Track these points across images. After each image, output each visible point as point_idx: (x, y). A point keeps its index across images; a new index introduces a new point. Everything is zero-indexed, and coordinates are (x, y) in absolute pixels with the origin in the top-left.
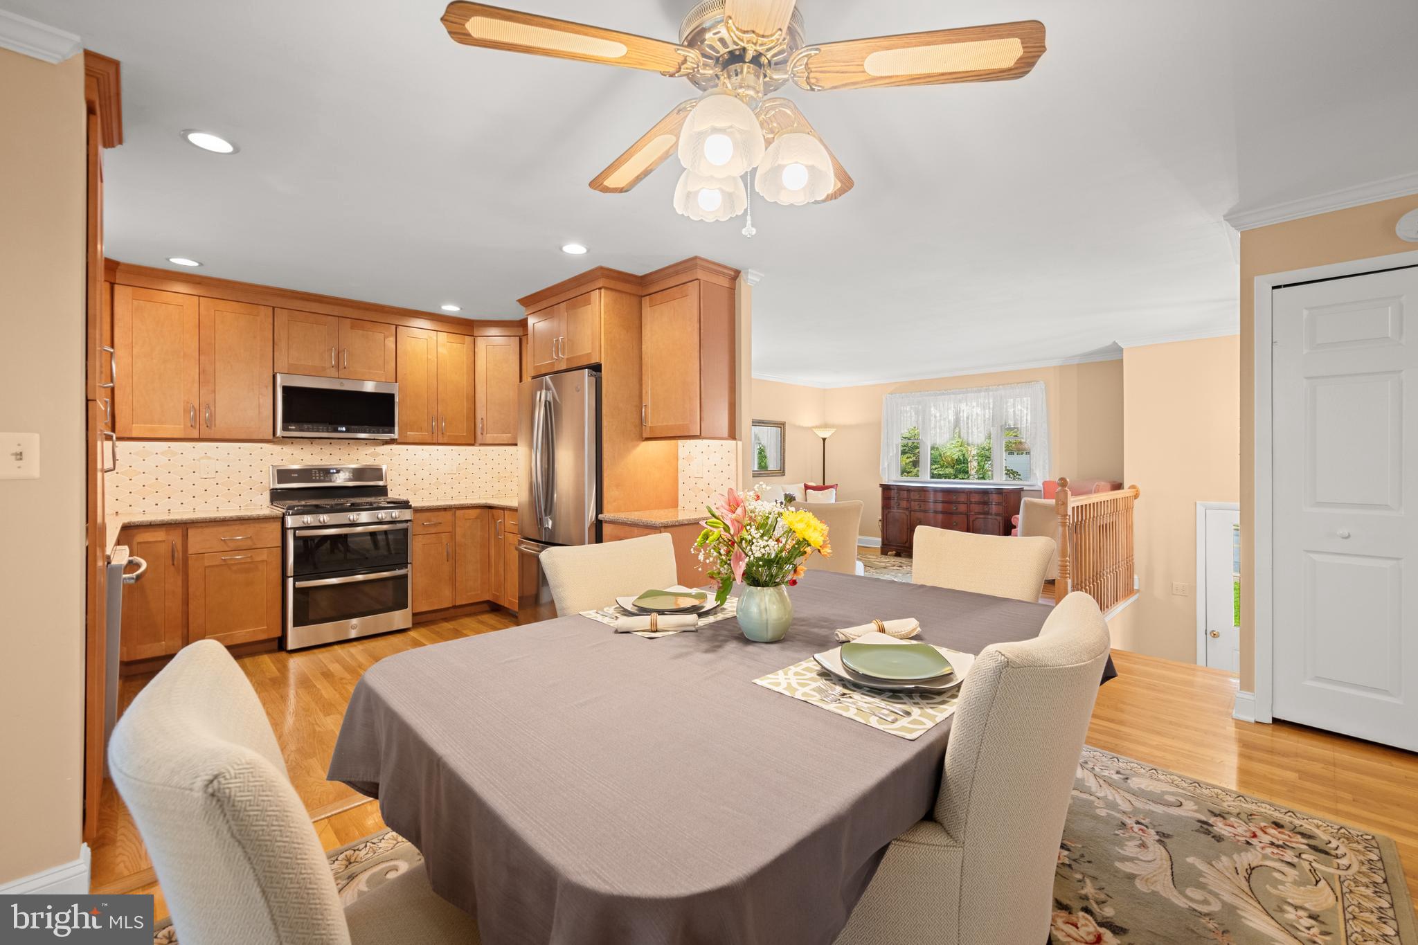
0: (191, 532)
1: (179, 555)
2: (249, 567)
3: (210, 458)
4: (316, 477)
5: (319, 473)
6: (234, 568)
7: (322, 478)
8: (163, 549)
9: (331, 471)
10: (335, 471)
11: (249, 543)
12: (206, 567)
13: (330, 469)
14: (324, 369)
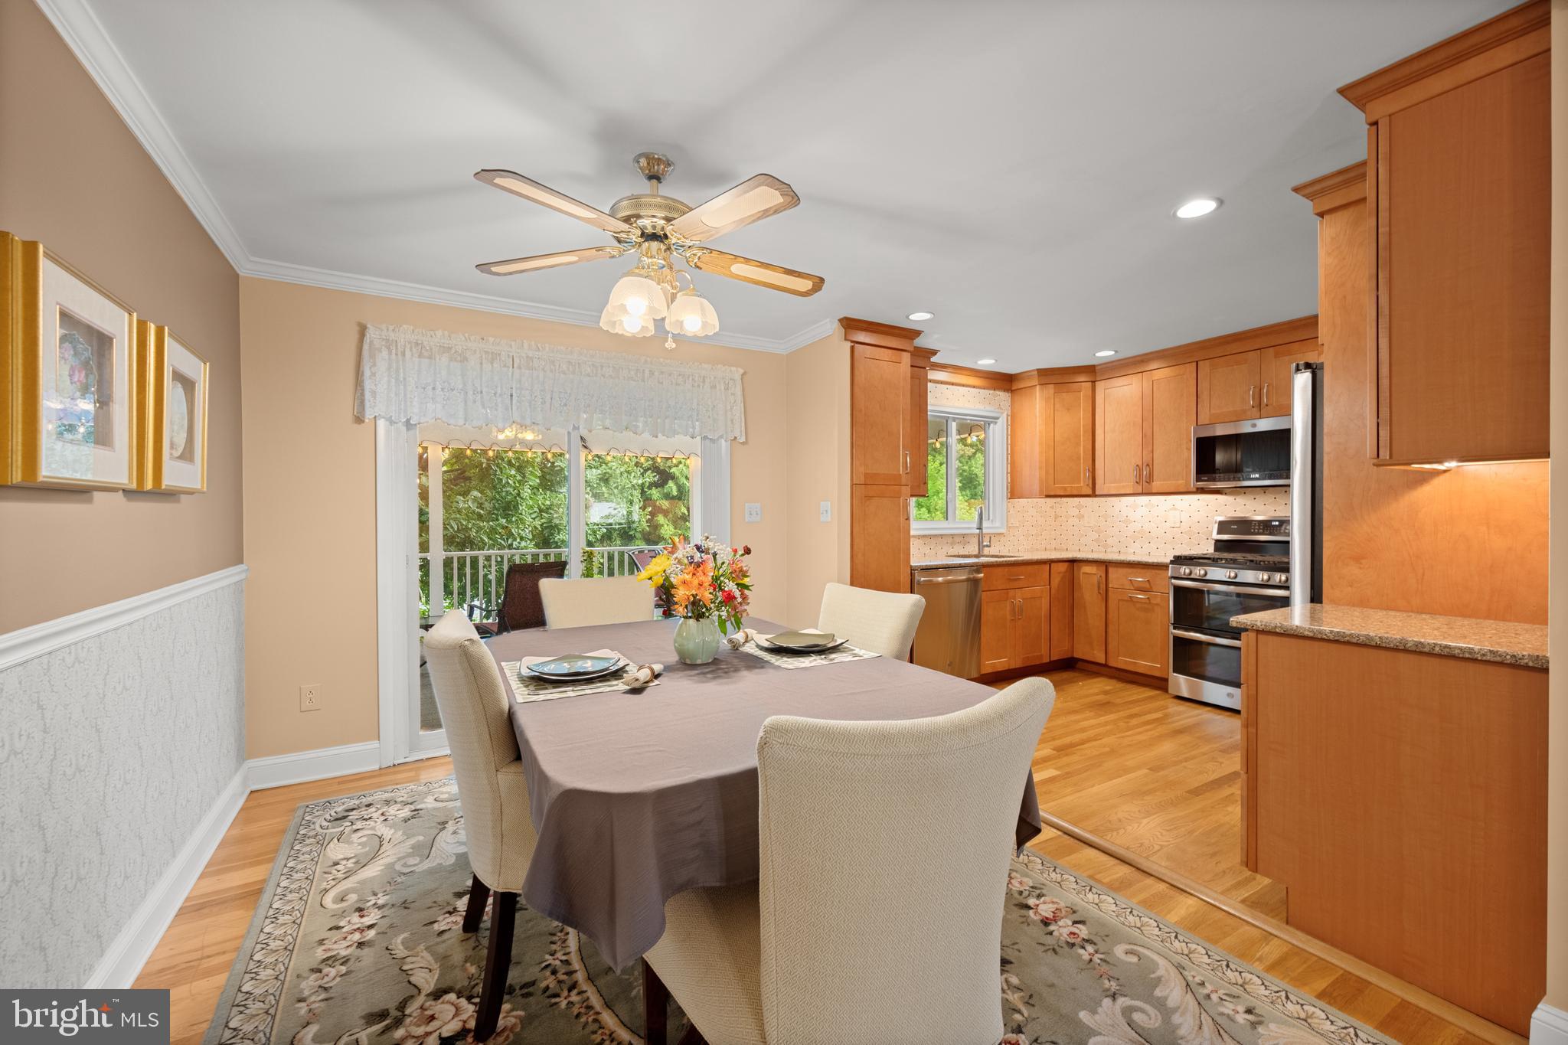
0: (1111, 570)
1: (1103, 586)
2: (1148, 607)
3: (1176, 509)
4: (1254, 529)
5: (1259, 526)
6: (1138, 605)
7: (1261, 531)
8: (1095, 579)
9: (1273, 523)
10: (1277, 523)
11: (1148, 586)
12: (1119, 600)
13: (1271, 521)
14: (1244, 411)
